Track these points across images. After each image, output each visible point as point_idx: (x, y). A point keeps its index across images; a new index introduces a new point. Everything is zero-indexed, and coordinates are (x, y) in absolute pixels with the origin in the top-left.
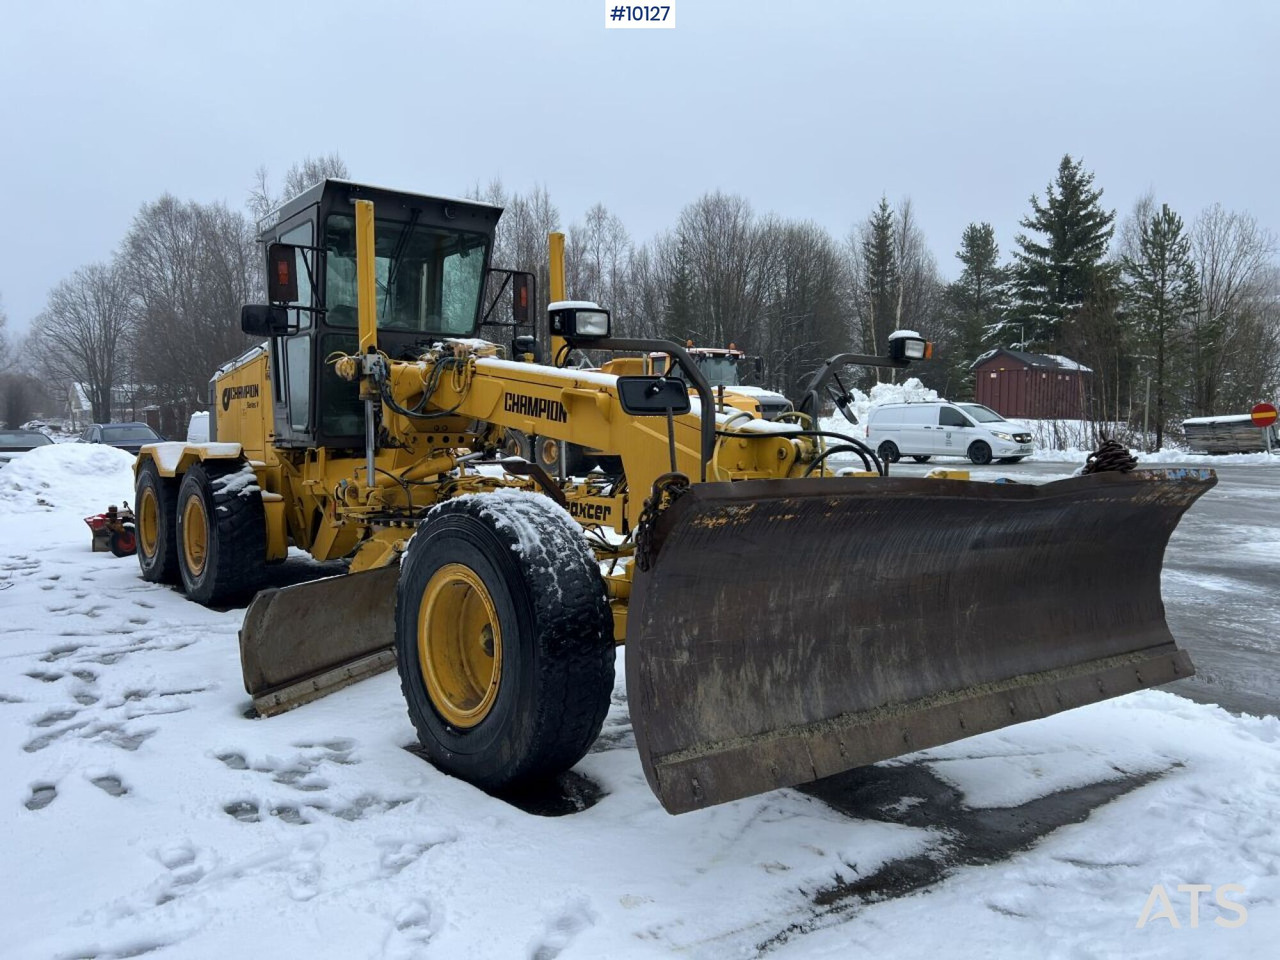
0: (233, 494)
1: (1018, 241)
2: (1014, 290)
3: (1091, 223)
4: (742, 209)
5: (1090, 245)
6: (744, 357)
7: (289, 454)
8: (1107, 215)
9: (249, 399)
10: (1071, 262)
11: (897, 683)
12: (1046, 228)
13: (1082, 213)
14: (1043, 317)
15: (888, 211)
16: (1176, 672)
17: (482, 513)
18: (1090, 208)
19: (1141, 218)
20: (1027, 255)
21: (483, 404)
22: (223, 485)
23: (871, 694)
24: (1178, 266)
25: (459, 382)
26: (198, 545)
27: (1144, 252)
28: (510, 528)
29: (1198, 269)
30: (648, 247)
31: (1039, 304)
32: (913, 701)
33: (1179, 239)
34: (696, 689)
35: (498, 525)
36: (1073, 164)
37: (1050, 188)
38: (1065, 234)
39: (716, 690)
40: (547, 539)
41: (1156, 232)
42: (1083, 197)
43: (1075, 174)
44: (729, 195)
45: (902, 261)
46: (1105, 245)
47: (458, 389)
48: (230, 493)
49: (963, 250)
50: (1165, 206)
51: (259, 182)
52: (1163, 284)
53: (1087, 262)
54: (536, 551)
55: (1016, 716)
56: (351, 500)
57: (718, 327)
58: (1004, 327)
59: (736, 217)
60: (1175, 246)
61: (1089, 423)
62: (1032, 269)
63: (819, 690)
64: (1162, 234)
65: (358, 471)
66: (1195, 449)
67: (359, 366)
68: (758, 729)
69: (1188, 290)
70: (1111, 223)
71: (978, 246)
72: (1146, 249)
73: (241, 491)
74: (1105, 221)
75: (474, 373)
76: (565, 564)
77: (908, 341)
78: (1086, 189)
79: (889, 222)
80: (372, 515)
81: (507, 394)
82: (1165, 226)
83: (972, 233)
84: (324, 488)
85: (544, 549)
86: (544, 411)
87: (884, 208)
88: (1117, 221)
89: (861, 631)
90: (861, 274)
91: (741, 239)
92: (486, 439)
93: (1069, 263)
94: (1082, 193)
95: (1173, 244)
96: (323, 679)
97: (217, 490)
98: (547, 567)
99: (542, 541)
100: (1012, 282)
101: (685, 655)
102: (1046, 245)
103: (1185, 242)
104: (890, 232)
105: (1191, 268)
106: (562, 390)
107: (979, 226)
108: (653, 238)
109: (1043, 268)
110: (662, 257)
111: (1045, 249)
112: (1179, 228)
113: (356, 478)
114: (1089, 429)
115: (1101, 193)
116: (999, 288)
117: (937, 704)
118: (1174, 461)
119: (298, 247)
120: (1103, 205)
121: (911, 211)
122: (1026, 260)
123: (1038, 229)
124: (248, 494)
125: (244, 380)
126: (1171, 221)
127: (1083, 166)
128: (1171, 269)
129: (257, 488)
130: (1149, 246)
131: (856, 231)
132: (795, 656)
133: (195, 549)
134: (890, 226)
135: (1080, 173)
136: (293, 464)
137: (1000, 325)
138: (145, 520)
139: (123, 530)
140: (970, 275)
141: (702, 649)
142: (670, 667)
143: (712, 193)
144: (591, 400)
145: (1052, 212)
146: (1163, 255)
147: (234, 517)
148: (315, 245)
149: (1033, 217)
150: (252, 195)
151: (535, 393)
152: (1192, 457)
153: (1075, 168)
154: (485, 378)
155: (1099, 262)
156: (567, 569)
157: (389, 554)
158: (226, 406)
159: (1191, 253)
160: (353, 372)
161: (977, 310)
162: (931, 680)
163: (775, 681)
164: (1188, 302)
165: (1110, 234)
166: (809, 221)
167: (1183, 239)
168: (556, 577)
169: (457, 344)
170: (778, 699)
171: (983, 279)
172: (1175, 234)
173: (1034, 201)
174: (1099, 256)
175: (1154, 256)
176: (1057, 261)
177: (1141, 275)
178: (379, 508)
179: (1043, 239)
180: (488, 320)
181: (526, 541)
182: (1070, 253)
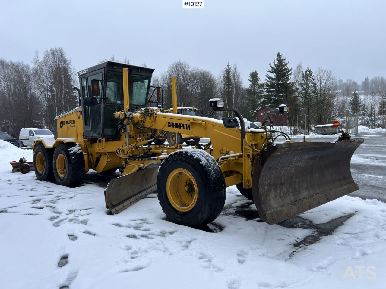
0: (75, 153)
1: (266, 76)
2: (266, 90)
3: (286, 71)
4: (187, 66)
5: (286, 77)
6: (197, 110)
7: (89, 141)
8: (290, 69)
9: (71, 124)
10: (281, 82)
11: (305, 193)
12: (274, 72)
13: (283, 68)
14: (274, 97)
15: (230, 67)
16: (356, 189)
17: (189, 154)
18: (285, 67)
19: (299, 70)
20: (269, 80)
21: (160, 125)
22: (72, 150)
23: (301, 195)
24: (312, 84)
25: (151, 119)
26: (61, 169)
27: (303, 80)
28: (198, 158)
29: (317, 85)
30: (159, 77)
31: (273, 94)
32: (309, 197)
33: (312, 76)
34: (269, 195)
35: (195, 157)
36: (280, 55)
37: (274, 61)
38: (279, 74)
39: (273, 195)
40: (208, 161)
41: (306, 74)
42: (283, 64)
43: (281, 58)
44: (183, 61)
45: (234, 81)
46: (290, 77)
47: (151, 121)
48: (74, 152)
49: (250, 78)
50: (308, 67)
51: (35, 55)
52: (308, 88)
53: (285, 82)
54: (206, 164)
55: (329, 200)
56: (122, 153)
57: (181, 101)
58: (263, 100)
59: (185, 68)
60: (311, 78)
61: (290, 127)
62: (271, 84)
63: (291, 195)
64: (308, 75)
65: (123, 145)
66: (319, 134)
67: (125, 115)
68: (282, 205)
69: (315, 90)
70: (291, 71)
71: (254, 77)
72: (303, 79)
73: (77, 152)
74: (289, 71)
75: (156, 116)
76: (214, 167)
77: (284, 107)
78: (284, 62)
79: (230, 70)
80: (129, 157)
81: (168, 122)
82: (308, 73)
83: (252, 73)
84: (105, 150)
85: (208, 163)
86: (182, 127)
87: (228, 66)
88: (292, 71)
89: (298, 180)
90: (223, 85)
91: (187, 74)
92: (154, 135)
93: (280, 82)
94: (283, 63)
95: (311, 77)
96: (125, 204)
97: (70, 152)
98: (210, 168)
99: (207, 161)
100: (265, 88)
101: (267, 187)
102: (274, 77)
103: (313, 77)
104: (230, 73)
105: (316, 84)
106: (190, 121)
107: (254, 72)
108: (160, 74)
109: (274, 83)
110: (163, 80)
111: (273, 78)
112: (312, 73)
113: (122, 147)
114: (290, 129)
115: (288, 63)
116: (261, 89)
117: (314, 197)
118: (313, 137)
119: (100, 80)
120: (289, 66)
121: (237, 67)
122: (269, 81)
123: (272, 73)
124: (79, 153)
125: (69, 119)
126: (310, 71)
127: (283, 55)
128: (310, 84)
129: (81, 151)
130: (304, 78)
131: (221, 73)
132: (286, 186)
133: (60, 170)
134: (230, 71)
135: (282, 57)
136: (90, 143)
137: (262, 100)
138: (38, 162)
139: (25, 165)
140: (252, 85)
141: (270, 185)
142: (264, 190)
143: (178, 61)
144: (201, 124)
145: (275, 68)
146: (308, 81)
147: (76, 159)
148: (103, 80)
149: (270, 69)
150: (33, 59)
151: (179, 122)
152: (318, 136)
153: (281, 56)
154: (160, 118)
155: (288, 82)
156: (214, 168)
157: (136, 168)
158: (61, 127)
159: (315, 80)
160: (123, 117)
161: (254, 95)
162: (312, 192)
163: (283, 193)
164: (315, 94)
165: (291, 74)
166: (206, 70)
167: (313, 76)
168: (212, 171)
169: (150, 108)
170: (285, 197)
171: (256, 87)
172: (311, 75)
173: (270, 65)
174: (288, 80)
175: (306, 81)
176: (277, 82)
177: (302, 86)
178: (131, 155)
179: (273, 76)
180: (150, 101)
181: (203, 161)
182: (281, 79)
